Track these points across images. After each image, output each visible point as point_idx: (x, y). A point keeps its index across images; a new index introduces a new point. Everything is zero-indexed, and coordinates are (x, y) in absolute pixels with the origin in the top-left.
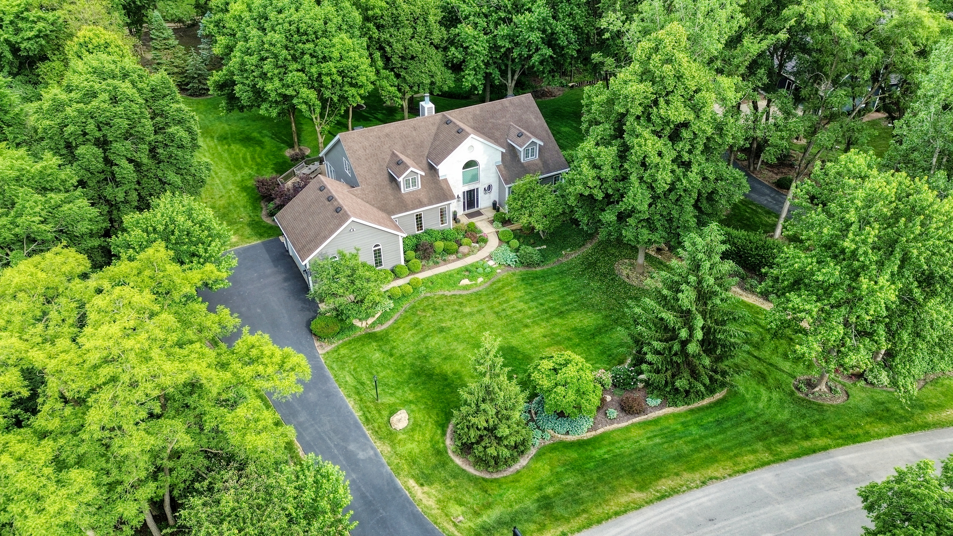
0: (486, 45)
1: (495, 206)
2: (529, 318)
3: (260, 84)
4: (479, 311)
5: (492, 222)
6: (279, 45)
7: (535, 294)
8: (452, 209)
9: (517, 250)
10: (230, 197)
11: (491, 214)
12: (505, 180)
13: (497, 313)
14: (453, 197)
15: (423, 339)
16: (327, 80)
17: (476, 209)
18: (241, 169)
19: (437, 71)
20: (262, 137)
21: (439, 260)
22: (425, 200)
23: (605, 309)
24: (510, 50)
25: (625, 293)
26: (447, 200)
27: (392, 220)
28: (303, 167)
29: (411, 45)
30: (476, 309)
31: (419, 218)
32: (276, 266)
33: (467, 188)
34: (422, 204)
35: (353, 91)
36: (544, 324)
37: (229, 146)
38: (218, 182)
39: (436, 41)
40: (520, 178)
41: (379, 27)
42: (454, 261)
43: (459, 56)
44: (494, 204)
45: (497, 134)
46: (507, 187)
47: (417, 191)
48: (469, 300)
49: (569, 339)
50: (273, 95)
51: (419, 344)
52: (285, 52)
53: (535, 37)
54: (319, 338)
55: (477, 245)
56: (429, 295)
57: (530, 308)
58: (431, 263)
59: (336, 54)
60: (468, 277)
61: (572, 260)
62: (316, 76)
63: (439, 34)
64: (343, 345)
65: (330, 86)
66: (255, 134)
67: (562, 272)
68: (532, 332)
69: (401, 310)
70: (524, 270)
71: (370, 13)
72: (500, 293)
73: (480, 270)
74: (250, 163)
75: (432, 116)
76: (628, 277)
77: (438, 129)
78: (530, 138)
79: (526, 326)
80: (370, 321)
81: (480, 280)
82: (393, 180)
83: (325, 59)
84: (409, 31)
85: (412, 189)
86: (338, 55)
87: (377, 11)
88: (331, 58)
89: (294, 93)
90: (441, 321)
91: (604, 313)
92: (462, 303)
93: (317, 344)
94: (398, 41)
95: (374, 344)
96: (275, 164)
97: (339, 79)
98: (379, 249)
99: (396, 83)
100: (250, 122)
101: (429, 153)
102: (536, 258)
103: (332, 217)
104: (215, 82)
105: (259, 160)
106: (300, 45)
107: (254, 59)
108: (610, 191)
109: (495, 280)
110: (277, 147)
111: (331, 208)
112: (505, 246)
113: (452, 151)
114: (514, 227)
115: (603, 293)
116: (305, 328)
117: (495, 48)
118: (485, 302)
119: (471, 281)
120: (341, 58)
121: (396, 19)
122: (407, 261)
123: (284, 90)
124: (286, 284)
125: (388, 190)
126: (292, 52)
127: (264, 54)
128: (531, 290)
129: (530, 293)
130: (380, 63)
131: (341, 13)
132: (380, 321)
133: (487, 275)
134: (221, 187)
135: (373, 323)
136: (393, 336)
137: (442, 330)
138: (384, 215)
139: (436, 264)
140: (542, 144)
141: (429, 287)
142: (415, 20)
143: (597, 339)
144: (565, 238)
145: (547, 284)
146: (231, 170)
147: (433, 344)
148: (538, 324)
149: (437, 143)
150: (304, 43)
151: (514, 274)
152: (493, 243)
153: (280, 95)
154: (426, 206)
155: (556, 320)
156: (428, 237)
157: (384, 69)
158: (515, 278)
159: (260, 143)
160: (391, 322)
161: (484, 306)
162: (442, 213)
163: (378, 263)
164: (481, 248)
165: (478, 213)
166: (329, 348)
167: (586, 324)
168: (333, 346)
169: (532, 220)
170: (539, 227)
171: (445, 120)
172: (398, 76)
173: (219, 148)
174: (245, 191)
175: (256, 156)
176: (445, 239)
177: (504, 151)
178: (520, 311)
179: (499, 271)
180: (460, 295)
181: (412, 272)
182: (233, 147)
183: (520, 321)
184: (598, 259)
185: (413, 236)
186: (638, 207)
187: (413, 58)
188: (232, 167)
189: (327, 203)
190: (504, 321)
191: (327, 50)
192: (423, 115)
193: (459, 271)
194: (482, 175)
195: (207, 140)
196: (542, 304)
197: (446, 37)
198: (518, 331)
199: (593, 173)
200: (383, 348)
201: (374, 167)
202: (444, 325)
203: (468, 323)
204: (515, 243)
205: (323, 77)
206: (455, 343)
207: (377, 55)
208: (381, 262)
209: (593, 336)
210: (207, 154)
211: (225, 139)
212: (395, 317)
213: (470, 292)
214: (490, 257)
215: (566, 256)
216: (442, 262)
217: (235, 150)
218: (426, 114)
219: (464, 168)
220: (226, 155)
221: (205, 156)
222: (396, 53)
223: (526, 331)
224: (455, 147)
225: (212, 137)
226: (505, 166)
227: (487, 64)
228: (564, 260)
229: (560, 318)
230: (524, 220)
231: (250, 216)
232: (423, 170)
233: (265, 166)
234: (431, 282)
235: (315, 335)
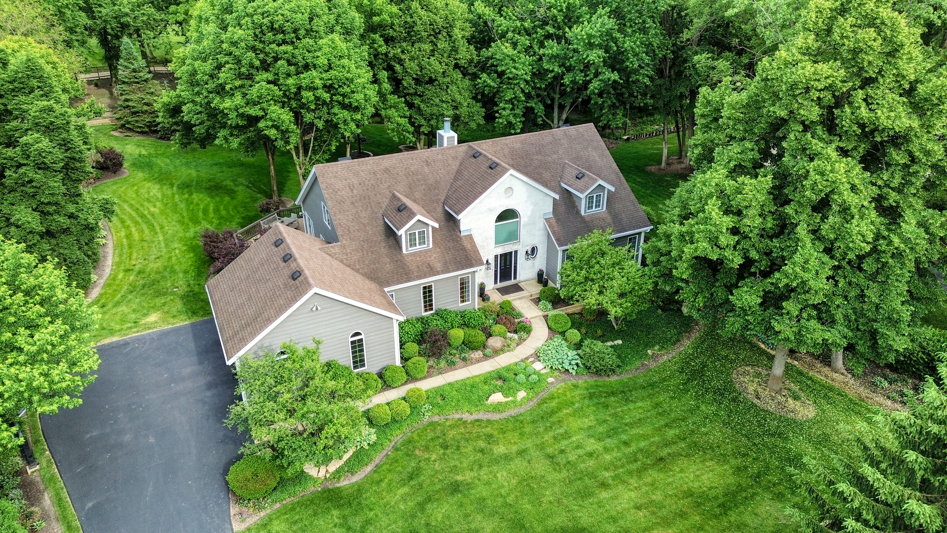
0: (528, 69)
1: (541, 278)
2: (606, 469)
3: (216, 101)
4: (521, 453)
5: (537, 301)
6: (243, 44)
7: (613, 423)
8: (478, 281)
9: (578, 346)
10: (170, 258)
11: (536, 289)
12: (557, 240)
13: (551, 457)
14: (479, 262)
15: (421, 506)
16: (308, 95)
17: (512, 282)
18: (196, 222)
19: (462, 101)
20: (236, 186)
21: (456, 359)
22: (438, 266)
23: (734, 455)
24: (558, 78)
25: (760, 425)
26: (471, 266)
27: (384, 295)
28: (275, 219)
29: (428, 63)
30: (514, 448)
31: (427, 291)
32: (201, 363)
33: (500, 251)
34: (432, 272)
35: (345, 114)
36: (633, 481)
37: (191, 194)
38: (161, 238)
39: (462, 62)
40: (583, 237)
41: (388, 40)
42: (478, 361)
43: (492, 84)
44: (540, 275)
45: (547, 175)
46: (560, 249)
47: (426, 251)
48: (503, 432)
49: (682, 515)
50: (233, 115)
51: (413, 516)
52: (250, 54)
53: (595, 56)
54: (239, 499)
55: (516, 336)
56: (436, 419)
57: (606, 450)
58: (443, 364)
59: (322, 61)
60: (501, 389)
61: (664, 364)
62: (293, 90)
63: (466, 53)
64: (280, 513)
65: (313, 107)
66: (228, 182)
67: (652, 385)
68: (615, 497)
69: (388, 446)
70: (592, 380)
71: (376, 19)
72: (554, 419)
73: (521, 377)
74: (212, 215)
75: (455, 147)
76: (758, 397)
77: (461, 164)
78: (596, 180)
79: (604, 485)
80: (333, 466)
81: (522, 394)
82: (391, 234)
83: (306, 67)
84: (427, 47)
85: (418, 248)
86: (326, 62)
87: (385, 16)
88: (315, 66)
89: (261, 113)
90: (454, 469)
91: (733, 462)
92: (490, 436)
93: (234, 509)
94: (412, 59)
95: (335, 513)
96: (243, 218)
97: (326, 96)
98: (361, 340)
99: (408, 114)
100: (225, 169)
101: (447, 197)
102: (611, 359)
103: (285, 285)
104: (165, 105)
105: (223, 213)
106: (273, 46)
107: (208, 66)
108: (753, 254)
109: (545, 395)
110: (251, 197)
111: (287, 272)
112: (558, 339)
113: (481, 193)
114: (570, 309)
115: (725, 424)
116: (218, 476)
117: (539, 74)
118: (531, 434)
119: (506, 396)
120: (330, 68)
121: (410, 28)
122: (404, 359)
123: (248, 109)
124: (209, 393)
125: (383, 249)
126: (261, 56)
127: (223, 59)
128: (604, 415)
129: (605, 421)
130: (387, 86)
131: (334, 10)
132: (350, 467)
133: (531, 387)
134: (163, 245)
135: (338, 471)
136: (369, 497)
137: (455, 488)
138: (373, 286)
139: (451, 365)
140: (613, 189)
141: (437, 405)
142: (436, 34)
143: (733, 516)
144: (649, 329)
145: (631, 406)
146: (182, 223)
147: (440, 517)
148: (624, 482)
149: (459, 183)
150: (279, 45)
151: (576, 386)
152: (540, 333)
153: (242, 116)
154: (438, 273)
155: (653, 475)
156: (440, 322)
157: (392, 93)
158: (577, 392)
159: (231, 193)
160: (369, 468)
161: (528, 443)
162: (464, 286)
163: (359, 361)
164: (521, 341)
165: (517, 288)
166: (254, 518)
167: (707, 483)
168: (262, 514)
169: (605, 300)
170: (614, 311)
171: (471, 153)
172: (411, 105)
173: (177, 196)
174: (194, 251)
175: (222, 208)
176: (465, 325)
177: (557, 197)
178: (590, 455)
179: (550, 380)
180: (488, 421)
181: (411, 378)
182: (194, 196)
183: (592, 475)
184: (704, 365)
185: (418, 319)
186: (811, 283)
187: (431, 81)
188: (186, 220)
189: (282, 264)
190: (564, 474)
191: (311, 55)
192: (441, 145)
193: (487, 379)
194: (523, 233)
195: (165, 188)
196: (626, 444)
197: (476, 59)
198: (591, 494)
199: (728, 221)
200: (350, 522)
201: (363, 214)
202: (459, 478)
203: (502, 475)
204: (575, 335)
205: (303, 93)
206: (479, 517)
207: (384, 75)
208: (362, 361)
209: (725, 508)
210: (158, 204)
211: (188, 186)
212: (377, 460)
213: (504, 415)
214: (537, 356)
215: (654, 357)
216: (461, 363)
217: (195, 201)
218: (445, 144)
219: (497, 221)
220: (183, 206)
221: (155, 206)
222: (410, 75)
223: (604, 495)
224: (485, 189)
225: (172, 185)
226: (558, 220)
227: (528, 96)
228: (653, 365)
229: (660, 470)
230: (592, 299)
231: (189, 285)
232: (436, 220)
233: (230, 219)
234: (441, 395)
235: (234, 494)
